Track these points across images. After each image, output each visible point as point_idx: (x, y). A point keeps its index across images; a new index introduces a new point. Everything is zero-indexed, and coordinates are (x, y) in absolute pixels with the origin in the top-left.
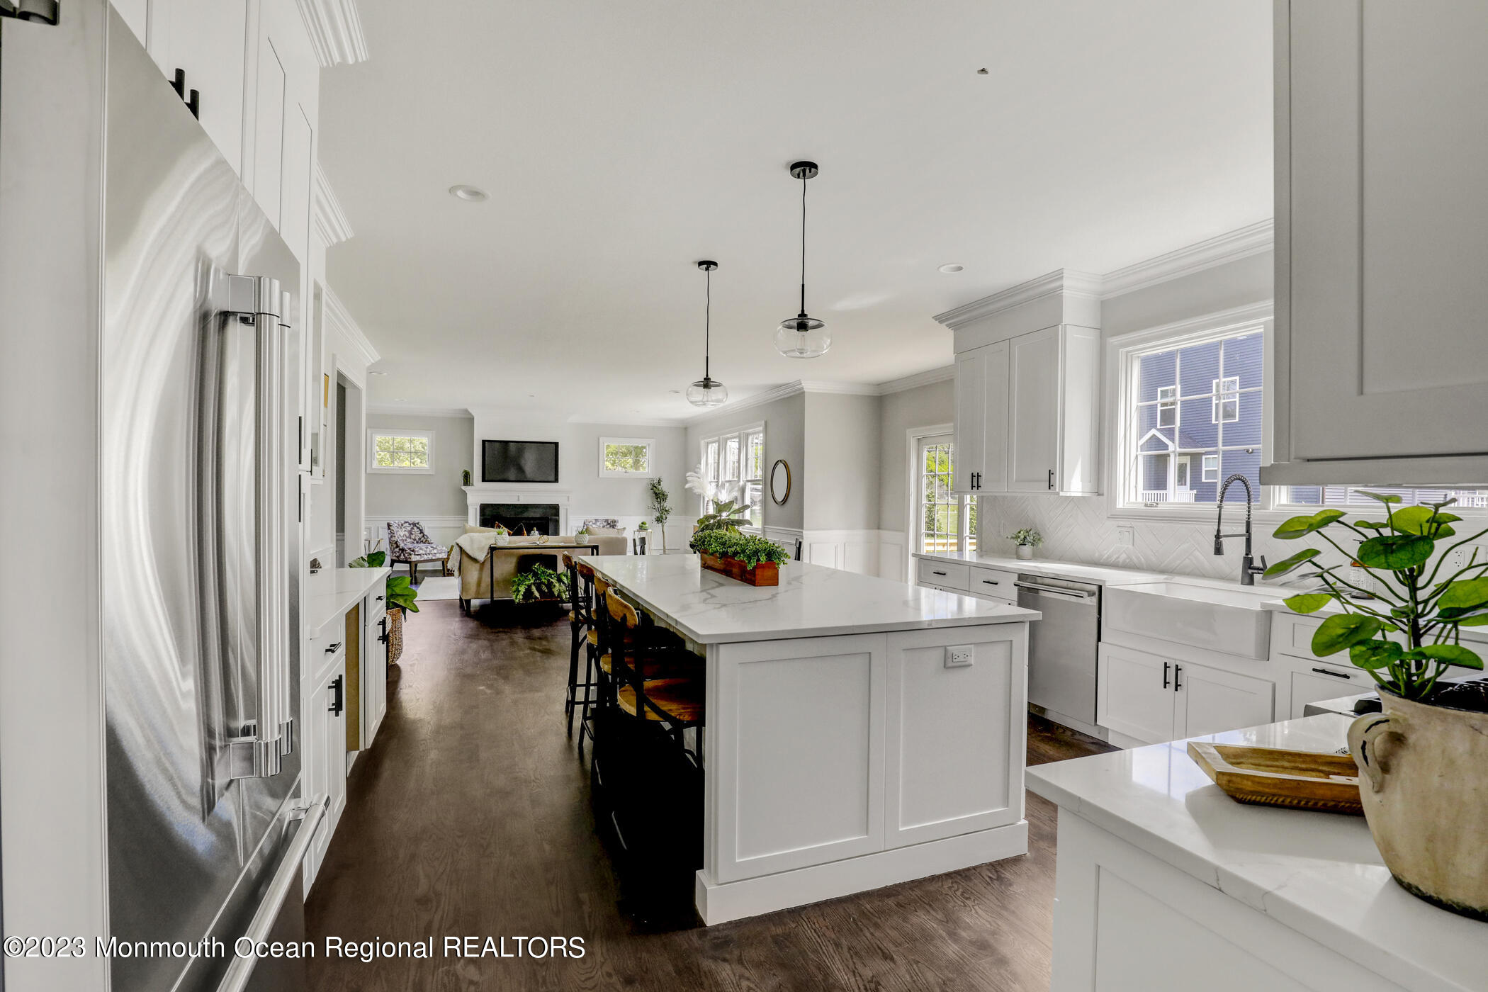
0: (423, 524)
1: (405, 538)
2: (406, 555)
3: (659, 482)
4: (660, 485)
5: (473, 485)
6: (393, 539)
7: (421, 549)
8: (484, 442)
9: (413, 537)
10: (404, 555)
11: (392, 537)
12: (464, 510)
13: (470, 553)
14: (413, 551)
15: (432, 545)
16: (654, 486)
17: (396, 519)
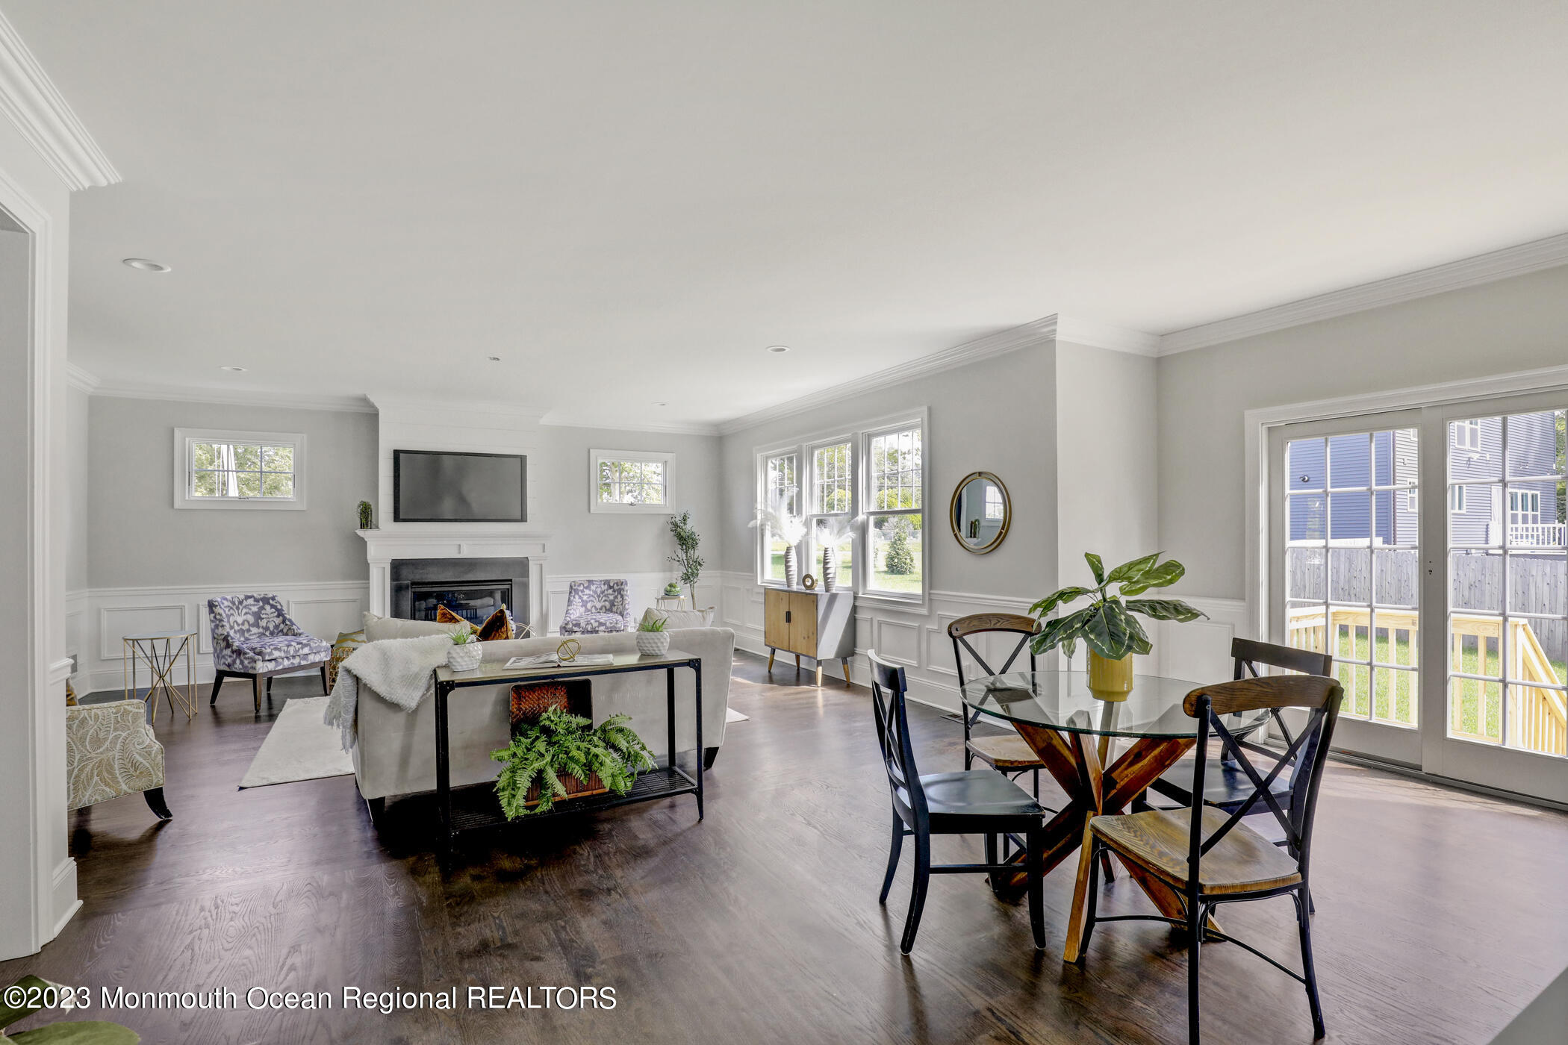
0: (282, 599)
1: (246, 627)
2: (246, 662)
3: (685, 519)
4: (685, 524)
5: (377, 527)
6: (220, 631)
7: (276, 649)
8: (397, 454)
9: (263, 623)
10: (242, 662)
11: (217, 626)
12: (362, 570)
13: (382, 690)
14: (260, 653)
15: (300, 639)
16: (676, 525)
17: (225, 592)
